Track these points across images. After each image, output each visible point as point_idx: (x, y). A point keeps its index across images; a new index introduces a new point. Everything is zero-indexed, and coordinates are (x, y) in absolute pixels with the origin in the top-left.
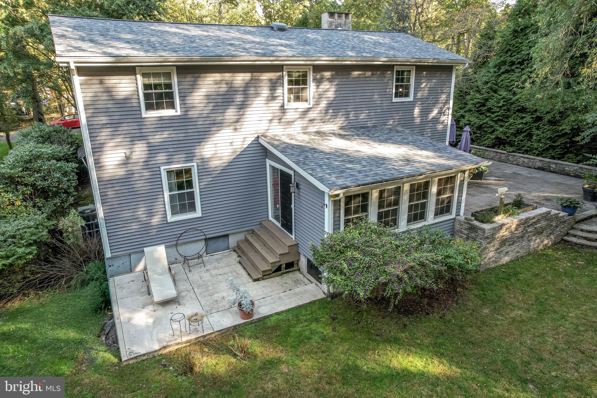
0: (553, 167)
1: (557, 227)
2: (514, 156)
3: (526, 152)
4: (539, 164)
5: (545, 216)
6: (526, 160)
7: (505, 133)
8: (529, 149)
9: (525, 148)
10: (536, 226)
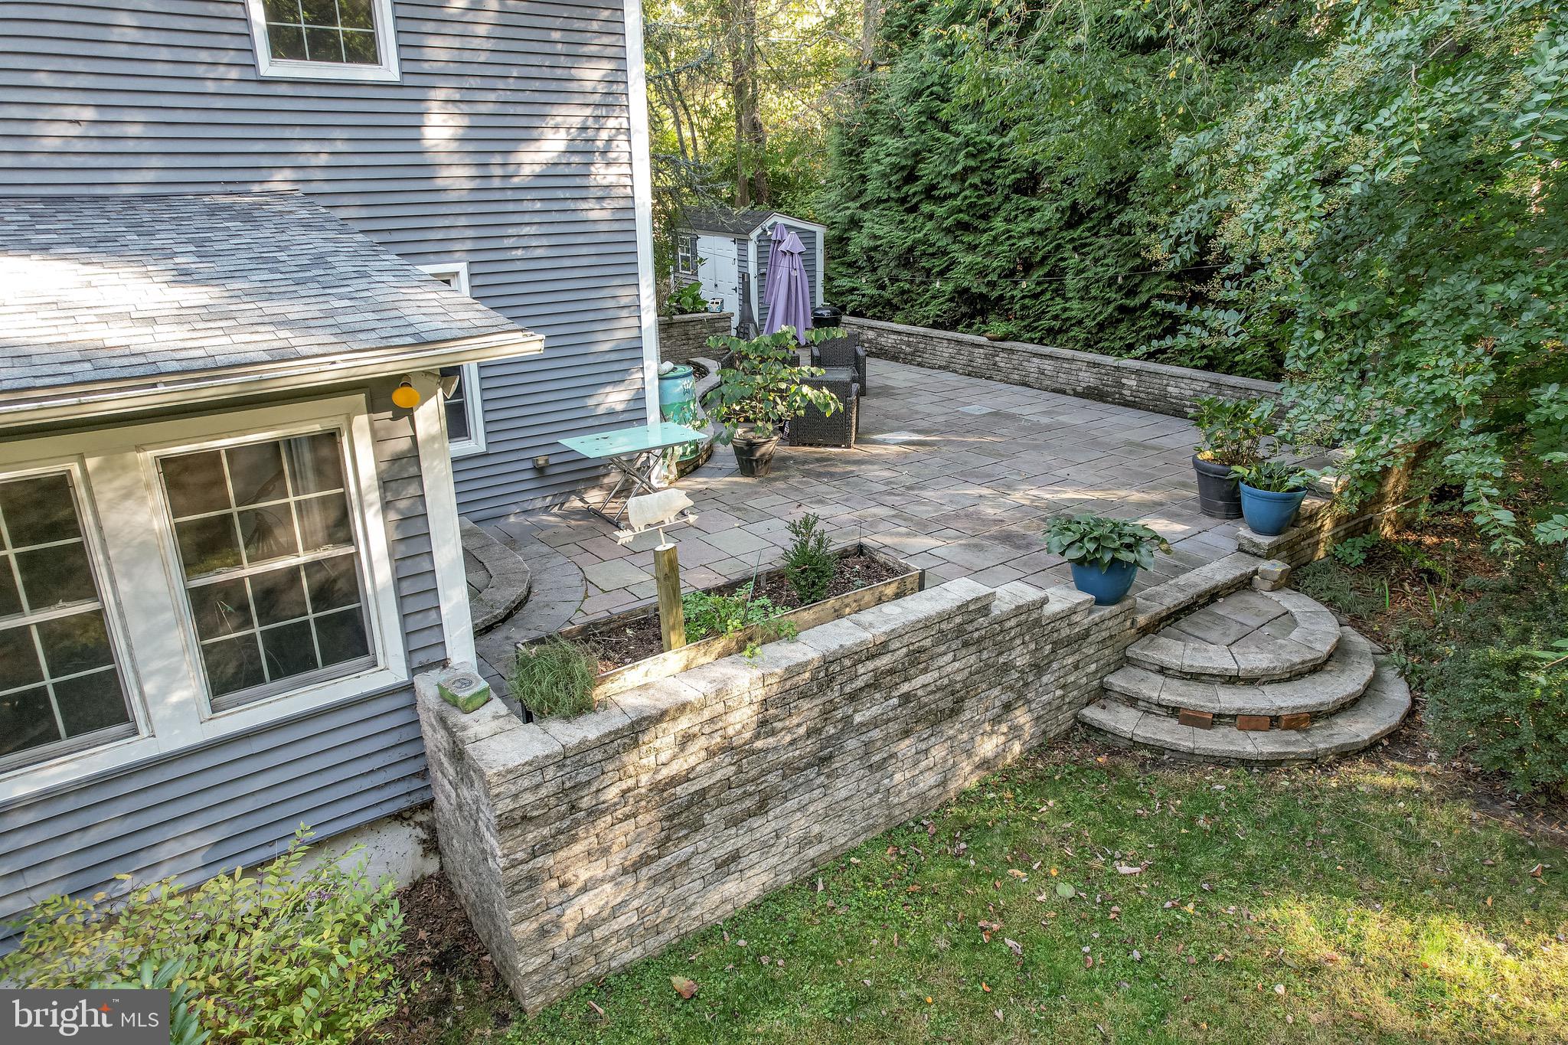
0: (1130, 388)
1: (1039, 669)
2: (1012, 351)
3: (1052, 335)
4: (1087, 378)
5: (960, 630)
6: (1048, 366)
7: (982, 273)
8: (1057, 324)
9: (1045, 323)
10: (905, 688)
